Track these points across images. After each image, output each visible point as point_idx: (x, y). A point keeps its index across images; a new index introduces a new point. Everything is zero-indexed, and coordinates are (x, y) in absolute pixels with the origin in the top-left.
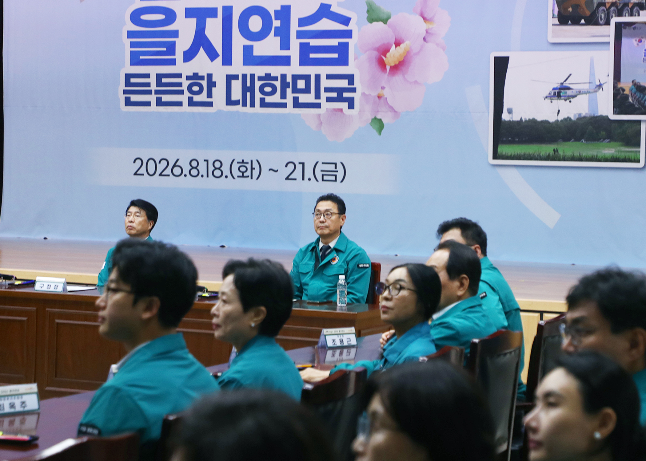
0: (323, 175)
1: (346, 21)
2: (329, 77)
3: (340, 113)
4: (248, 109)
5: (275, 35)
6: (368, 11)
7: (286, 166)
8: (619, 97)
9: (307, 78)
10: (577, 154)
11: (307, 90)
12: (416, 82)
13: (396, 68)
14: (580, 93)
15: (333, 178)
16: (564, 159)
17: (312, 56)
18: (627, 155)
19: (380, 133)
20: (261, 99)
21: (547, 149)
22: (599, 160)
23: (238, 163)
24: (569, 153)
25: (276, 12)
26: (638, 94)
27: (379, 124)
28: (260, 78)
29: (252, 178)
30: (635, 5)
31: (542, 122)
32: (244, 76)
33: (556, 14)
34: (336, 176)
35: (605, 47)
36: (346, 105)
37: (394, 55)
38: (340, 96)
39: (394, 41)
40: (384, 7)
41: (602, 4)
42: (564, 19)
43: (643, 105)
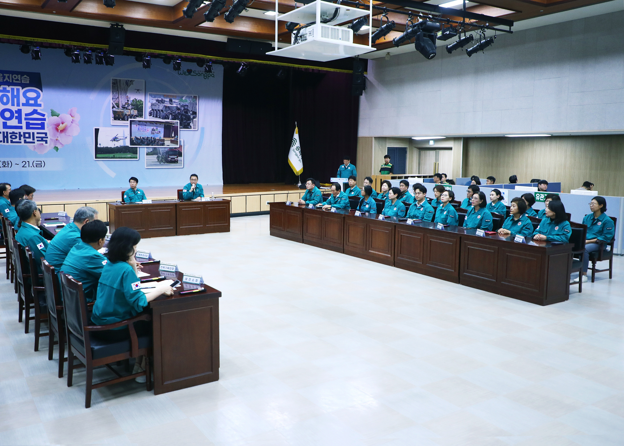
0: (36, 165)
1: (44, 115)
2: (38, 133)
3: (42, 145)
4: (6, 144)
5: (16, 119)
6: (51, 113)
7: (22, 162)
8: (131, 141)
9: (29, 133)
10: (120, 157)
11: (29, 137)
12: (69, 135)
13: (62, 131)
14: (121, 139)
15: (40, 166)
16: (117, 158)
17: (31, 126)
18: (134, 156)
19: (57, 151)
20: (11, 140)
21: (112, 155)
22: (127, 158)
23: (2, 162)
24: (118, 156)
25: (15, 111)
26: (137, 140)
27: (57, 149)
28: (10, 133)
29: (8, 167)
30: (135, 116)
31: (110, 148)
32: (4, 133)
33: (113, 117)
34: (41, 165)
35: (127, 127)
36: (45, 142)
37: (61, 127)
38: (42, 139)
39: (61, 122)
40: (57, 111)
41: (126, 115)
42: (115, 118)
43: (138, 143)
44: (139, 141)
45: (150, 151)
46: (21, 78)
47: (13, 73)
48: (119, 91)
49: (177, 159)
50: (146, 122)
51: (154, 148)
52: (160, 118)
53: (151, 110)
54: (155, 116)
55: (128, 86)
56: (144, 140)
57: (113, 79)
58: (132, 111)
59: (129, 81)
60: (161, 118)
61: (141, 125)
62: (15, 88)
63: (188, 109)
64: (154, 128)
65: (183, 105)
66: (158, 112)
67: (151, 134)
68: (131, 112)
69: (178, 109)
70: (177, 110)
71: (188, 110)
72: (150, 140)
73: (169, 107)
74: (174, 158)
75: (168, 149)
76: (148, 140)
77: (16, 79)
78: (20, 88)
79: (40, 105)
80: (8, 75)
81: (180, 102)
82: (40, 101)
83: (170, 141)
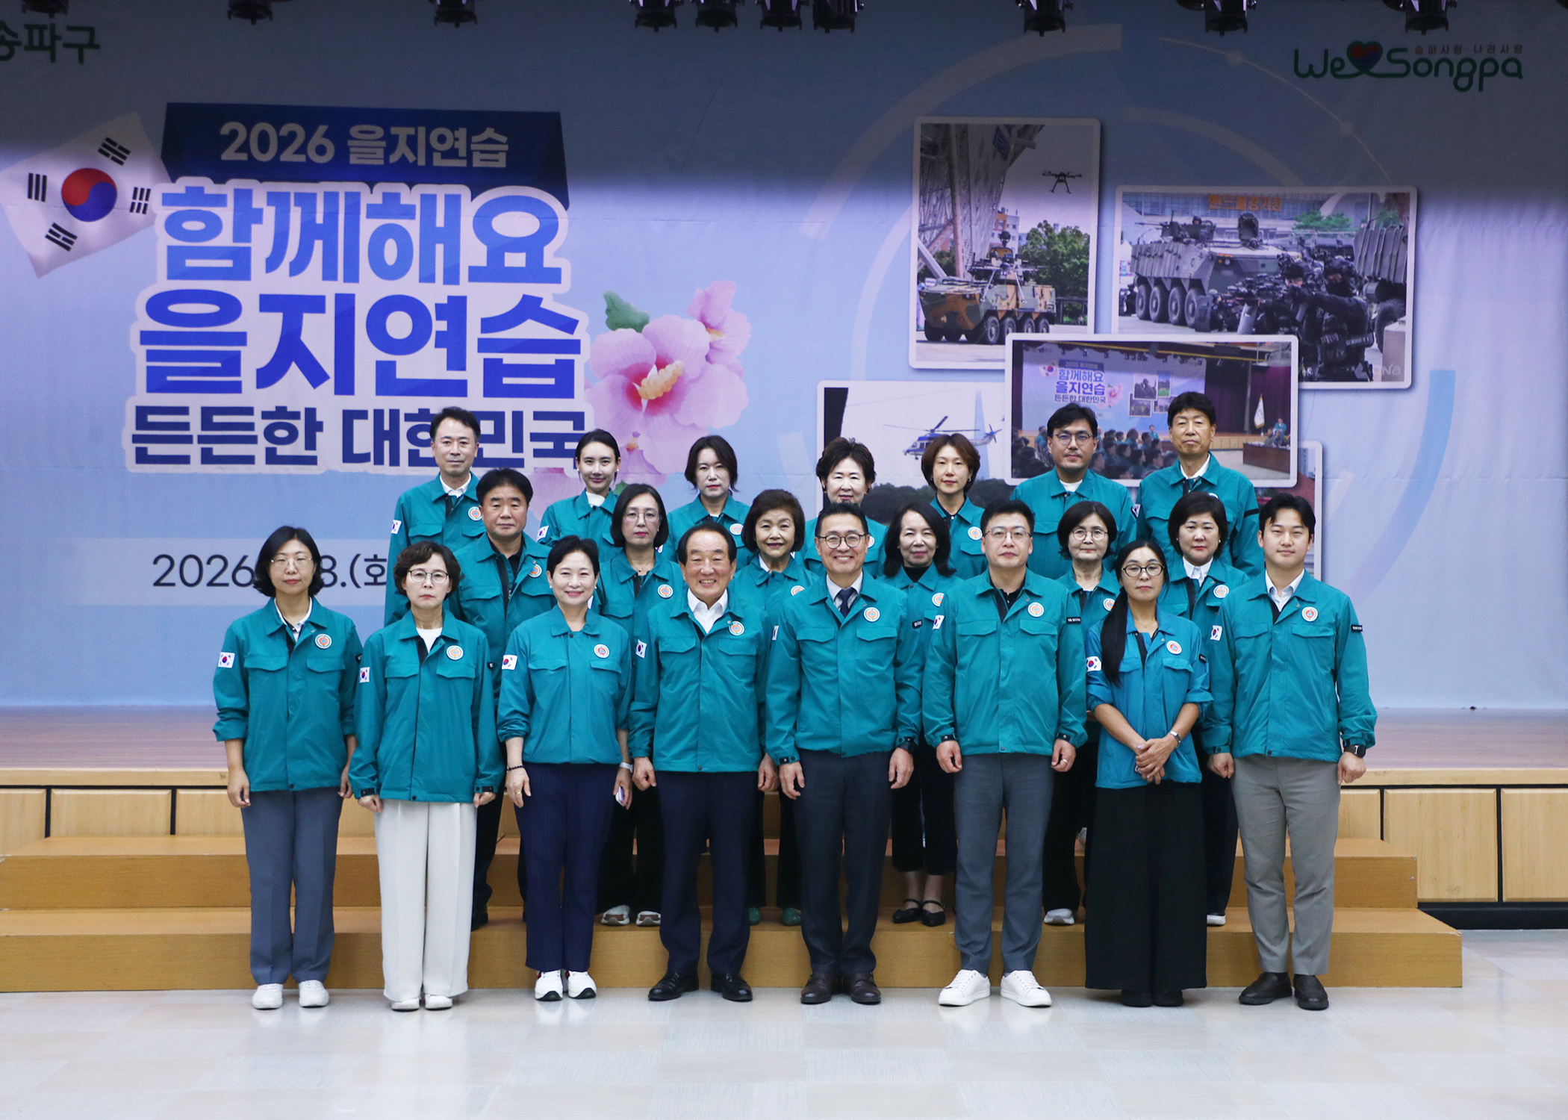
1: (570, 325)
2: (539, 416)
3: (561, 475)
4: (387, 469)
5: (438, 345)
6: (608, 311)
9: (498, 417)
11: (498, 437)
12: (693, 426)
13: (658, 404)
17: (506, 381)
20: (410, 451)
23: (366, 560)
25: (438, 306)
28: (409, 417)
30: (1042, 315)
31: (903, 489)
32: (379, 414)
33: (922, 325)
35: (998, 376)
37: (654, 382)
38: (558, 447)
39: (654, 359)
40: (636, 303)
41: (992, 312)
42: (933, 333)
46: (469, 142)
47: (430, 119)
48: (957, 187)
50: (1103, 347)
52: (1182, 322)
53: (1130, 280)
54: (1154, 315)
55: (1005, 157)
57: (924, 127)
58: (1025, 292)
59: (1014, 132)
60: (1192, 327)
61: (1078, 365)
62: (441, 192)
63: (1351, 268)
64: (1145, 381)
65: (1319, 247)
66: (1175, 290)
67: (1132, 413)
68: (1022, 296)
69: (1290, 270)
70: (1285, 276)
71: (1350, 272)
72: (1123, 447)
73: (1234, 263)
76: (1113, 450)
77: (446, 147)
78: (463, 191)
79: (553, 276)
80: (411, 131)
81: (1302, 232)
82: (557, 254)
83: (1241, 454)
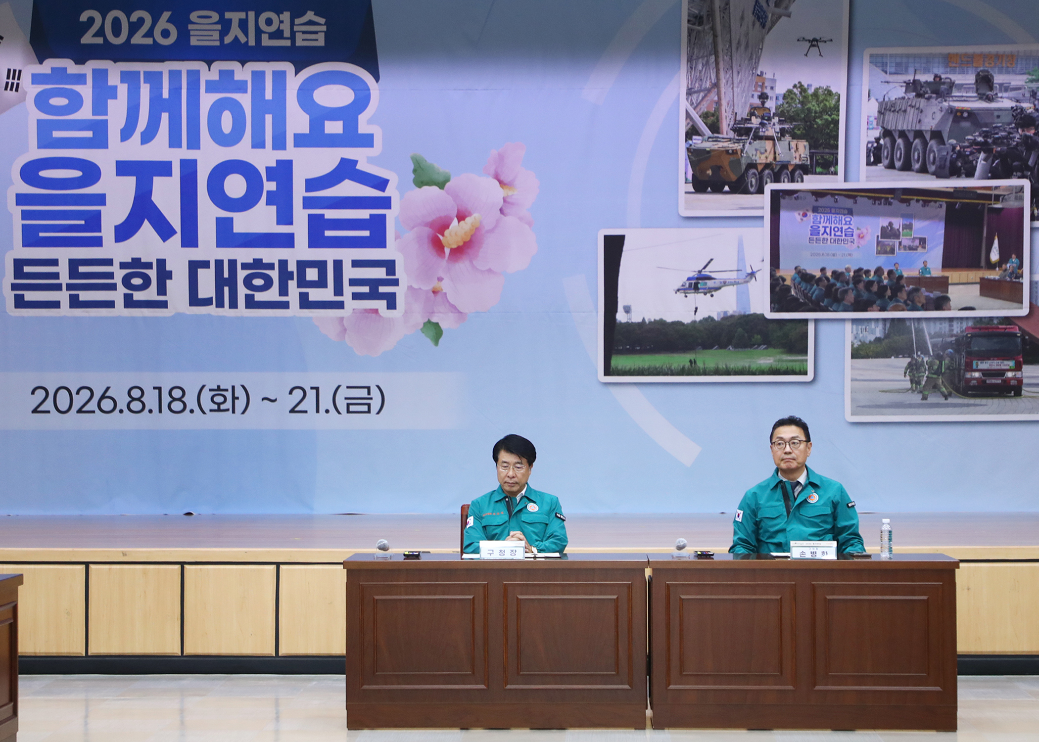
0: (348, 405)
1: (382, 184)
2: (356, 264)
3: (374, 315)
4: (226, 311)
5: (268, 204)
6: (415, 171)
7: (290, 393)
9: (321, 266)
10: (722, 366)
11: (321, 283)
12: (490, 271)
13: (459, 252)
15: (365, 408)
16: (705, 373)
17: (328, 233)
18: (790, 365)
19: (437, 343)
20: (247, 296)
21: (681, 360)
22: (753, 373)
23: (211, 390)
24: (711, 365)
25: (269, 169)
26: (803, 286)
27: (435, 331)
28: (244, 266)
29: (233, 412)
30: (797, 167)
31: (673, 323)
32: (219, 263)
33: (690, 178)
34: (369, 405)
35: (758, 222)
36: (384, 303)
37: (456, 233)
38: (374, 291)
39: (455, 213)
40: (439, 164)
41: (752, 165)
42: (701, 185)
43: (810, 299)
44: (816, 291)
45: (872, 338)
46: (292, 24)
47: (260, 5)
48: (721, 55)
49: (1019, 374)
50: (852, 194)
51: (893, 320)
52: (923, 170)
53: (877, 133)
54: (898, 164)
55: (763, 26)
56: (838, 285)
57: (690, 1)
58: (781, 147)
59: (771, 3)
60: (933, 174)
61: (828, 210)
62: (269, 68)
64: (890, 224)
66: (917, 141)
67: (879, 253)
68: (779, 149)
69: (1023, 120)
70: (1018, 126)
72: (870, 283)
73: (972, 115)
74: (1000, 373)
75: (964, 325)
76: (861, 286)
77: (273, 29)
78: (288, 67)
79: (367, 141)
80: (242, 15)
81: (1034, 85)
82: (370, 122)
83: (978, 287)
